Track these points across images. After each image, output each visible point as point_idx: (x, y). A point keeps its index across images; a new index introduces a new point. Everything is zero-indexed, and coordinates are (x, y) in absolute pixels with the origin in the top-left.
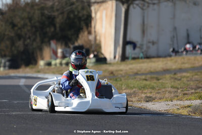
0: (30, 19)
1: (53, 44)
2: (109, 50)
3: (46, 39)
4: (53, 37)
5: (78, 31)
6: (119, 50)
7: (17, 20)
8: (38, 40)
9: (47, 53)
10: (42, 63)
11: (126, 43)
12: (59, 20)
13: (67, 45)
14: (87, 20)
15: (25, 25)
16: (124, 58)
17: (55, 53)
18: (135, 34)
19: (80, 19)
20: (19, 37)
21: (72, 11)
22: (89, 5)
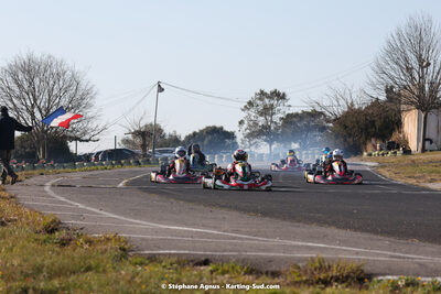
0: (358, 122)
1: (373, 140)
2: (413, 145)
3: (369, 136)
4: (373, 136)
5: (391, 131)
6: (421, 145)
7: (348, 123)
8: (364, 136)
9: (369, 147)
10: (365, 154)
11: (425, 140)
12: (378, 123)
13: (384, 141)
14: (399, 124)
15: (354, 127)
16: (424, 150)
17: (375, 147)
18: (431, 134)
19: (393, 122)
20: (350, 135)
21: (387, 117)
22: (400, 112)
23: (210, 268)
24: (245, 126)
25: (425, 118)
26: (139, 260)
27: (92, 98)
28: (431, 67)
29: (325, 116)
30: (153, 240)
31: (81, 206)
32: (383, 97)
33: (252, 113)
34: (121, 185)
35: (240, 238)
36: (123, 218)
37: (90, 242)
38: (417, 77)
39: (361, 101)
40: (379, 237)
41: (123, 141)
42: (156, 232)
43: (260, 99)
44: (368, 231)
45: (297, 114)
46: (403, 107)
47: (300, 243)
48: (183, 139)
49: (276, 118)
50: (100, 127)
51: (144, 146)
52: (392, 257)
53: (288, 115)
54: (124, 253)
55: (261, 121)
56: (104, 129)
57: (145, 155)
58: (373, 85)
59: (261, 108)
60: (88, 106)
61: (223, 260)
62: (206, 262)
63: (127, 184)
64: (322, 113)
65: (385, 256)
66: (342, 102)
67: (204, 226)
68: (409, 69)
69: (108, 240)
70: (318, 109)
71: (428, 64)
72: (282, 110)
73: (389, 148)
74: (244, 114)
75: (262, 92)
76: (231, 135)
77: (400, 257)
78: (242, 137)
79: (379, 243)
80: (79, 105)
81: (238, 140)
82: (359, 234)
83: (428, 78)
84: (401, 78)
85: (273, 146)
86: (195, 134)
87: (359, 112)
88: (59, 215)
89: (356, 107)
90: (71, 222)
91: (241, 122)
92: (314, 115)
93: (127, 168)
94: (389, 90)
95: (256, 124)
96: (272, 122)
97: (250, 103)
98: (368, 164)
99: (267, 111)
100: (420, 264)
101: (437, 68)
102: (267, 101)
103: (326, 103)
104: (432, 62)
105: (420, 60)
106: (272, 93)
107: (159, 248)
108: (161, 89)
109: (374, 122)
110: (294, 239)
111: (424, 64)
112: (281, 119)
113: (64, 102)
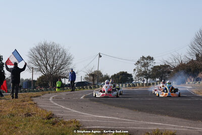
24: (136, 71)
29: (170, 67)
32: (195, 59)
33: (139, 66)
34: (82, 98)
35: (127, 121)
36: (80, 112)
37: (64, 123)
39: (185, 61)
41: (85, 78)
42: (93, 118)
43: (142, 60)
45: (158, 66)
48: (110, 77)
49: (149, 68)
51: (93, 80)
53: (154, 67)
55: (143, 69)
57: (94, 84)
58: (190, 54)
59: (143, 64)
60: (70, 63)
63: (85, 97)
64: (168, 66)
66: (177, 61)
70: (167, 64)
72: (152, 65)
73: (197, 81)
74: (136, 66)
75: (143, 57)
76: (130, 75)
78: (135, 76)
80: (66, 63)
81: (133, 78)
85: (148, 80)
86: (115, 75)
87: (184, 65)
88: (53, 111)
89: (183, 63)
90: (58, 114)
91: (135, 70)
92: (165, 66)
93: (86, 90)
94: (197, 56)
95: (141, 71)
96: (147, 70)
97: (138, 62)
99: (145, 65)
102: (145, 60)
103: (170, 61)
106: (147, 57)
107: (93, 125)
108: (100, 56)
109: (190, 69)
112: (152, 68)
113: (60, 62)
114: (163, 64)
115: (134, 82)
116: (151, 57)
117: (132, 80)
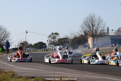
0: (77, 41)
1: (81, 45)
5: (85, 42)
7: (74, 41)
8: (78, 44)
13: (83, 45)
14: (87, 41)
17: (81, 47)
20: (75, 44)
22: (87, 38)
23: (34, 79)
24: (48, 42)
25: (94, 39)
26: (17, 77)
27: (10, 35)
28: (95, 26)
29: (69, 39)
30: (21, 72)
31: (5, 63)
32: (83, 34)
33: (50, 38)
35: (43, 71)
36: (14, 66)
37: (5, 73)
38: (91, 29)
39: (78, 35)
40: (78, 71)
42: (22, 70)
43: (52, 35)
44: (75, 69)
45: (62, 38)
46: (88, 36)
47: (57, 73)
48: (33, 45)
49: (56, 39)
50: (12, 42)
52: (79, 76)
53: (59, 39)
54: (13, 75)
55: (53, 40)
56: (13, 43)
57: (23, 49)
59: (52, 37)
60: (8, 37)
61: (38, 77)
62: (33, 78)
64: (68, 38)
65: (78, 75)
66: (73, 35)
67: (34, 68)
68: (90, 27)
69: (10, 72)
70: (67, 37)
71: (94, 26)
72: (58, 38)
73: (85, 47)
74: (48, 38)
75: (53, 33)
76: (45, 44)
77: (81, 76)
78: (48, 44)
79: (77, 72)
80: (6, 37)
81: (47, 45)
82: (73, 70)
83: (94, 29)
84: (87, 29)
86: (36, 44)
87: (77, 38)
89: (76, 36)
91: (48, 41)
92: (66, 39)
94: (85, 32)
95: (51, 41)
96: (55, 41)
97: (50, 36)
98: (79, 51)
99: (54, 38)
100: (86, 78)
101: (96, 27)
102: (54, 35)
103: (69, 36)
104: (95, 25)
105: (92, 25)
106: (55, 33)
107: (22, 74)
108: (27, 33)
109: (81, 40)
110: (56, 71)
111: (93, 26)
112: (58, 40)
113: (2, 36)
114: (65, 37)
115: (47, 48)
116: (58, 33)
117: (46, 47)
